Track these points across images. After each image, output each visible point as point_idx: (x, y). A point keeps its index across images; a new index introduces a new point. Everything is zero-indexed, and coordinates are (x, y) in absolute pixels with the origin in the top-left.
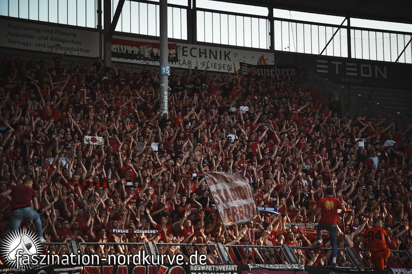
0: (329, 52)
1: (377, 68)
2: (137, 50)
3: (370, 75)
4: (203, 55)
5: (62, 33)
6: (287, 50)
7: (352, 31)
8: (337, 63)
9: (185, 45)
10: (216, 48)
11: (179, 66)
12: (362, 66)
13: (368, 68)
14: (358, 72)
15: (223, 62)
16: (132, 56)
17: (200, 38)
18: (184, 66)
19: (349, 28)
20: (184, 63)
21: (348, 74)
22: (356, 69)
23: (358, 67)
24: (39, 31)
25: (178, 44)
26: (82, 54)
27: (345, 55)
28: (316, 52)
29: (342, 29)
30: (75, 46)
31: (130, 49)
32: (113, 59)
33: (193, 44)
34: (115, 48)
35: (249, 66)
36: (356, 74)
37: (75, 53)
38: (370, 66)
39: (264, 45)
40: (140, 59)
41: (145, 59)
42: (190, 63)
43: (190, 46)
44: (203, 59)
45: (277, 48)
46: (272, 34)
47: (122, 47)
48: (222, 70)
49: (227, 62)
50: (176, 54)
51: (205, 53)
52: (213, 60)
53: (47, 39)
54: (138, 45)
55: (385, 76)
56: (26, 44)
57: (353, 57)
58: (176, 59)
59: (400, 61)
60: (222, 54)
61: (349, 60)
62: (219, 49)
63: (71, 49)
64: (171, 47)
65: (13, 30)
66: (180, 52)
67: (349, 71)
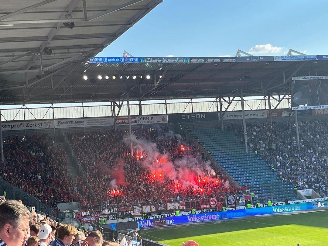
0: (186, 112)
2: (124, 121)
3: (200, 118)
4: (144, 119)
5: (102, 120)
6: (172, 113)
7: (193, 103)
8: (188, 115)
9: (138, 117)
11: (137, 124)
12: (197, 115)
14: (196, 117)
16: (123, 123)
17: (143, 114)
18: (139, 124)
21: (192, 118)
23: (196, 116)
25: (136, 117)
26: (108, 125)
27: (191, 112)
28: (181, 112)
29: (189, 103)
30: (106, 123)
31: (122, 121)
32: (117, 125)
34: (117, 121)
37: (106, 125)
38: (199, 115)
39: (164, 113)
40: (125, 124)
41: (127, 123)
42: (140, 122)
43: (140, 117)
44: (145, 121)
45: (168, 113)
46: (166, 109)
47: (119, 121)
48: (150, 123)
49: (152, 120)
50: (136, 120)
51: (145, 119)
52: (148, 120)
53: (97, 122)
54: (124, 119)
56: (92, 125)
57: (193, 112)
58: (136, 122)
59: (209, 111)
60: (151, 118)
61: (193, 113)
62: (149, 117)
63: (105, 124)
64: (134, 118)
65: (88, 121)
66: (137, 119)
67: (192, 117)
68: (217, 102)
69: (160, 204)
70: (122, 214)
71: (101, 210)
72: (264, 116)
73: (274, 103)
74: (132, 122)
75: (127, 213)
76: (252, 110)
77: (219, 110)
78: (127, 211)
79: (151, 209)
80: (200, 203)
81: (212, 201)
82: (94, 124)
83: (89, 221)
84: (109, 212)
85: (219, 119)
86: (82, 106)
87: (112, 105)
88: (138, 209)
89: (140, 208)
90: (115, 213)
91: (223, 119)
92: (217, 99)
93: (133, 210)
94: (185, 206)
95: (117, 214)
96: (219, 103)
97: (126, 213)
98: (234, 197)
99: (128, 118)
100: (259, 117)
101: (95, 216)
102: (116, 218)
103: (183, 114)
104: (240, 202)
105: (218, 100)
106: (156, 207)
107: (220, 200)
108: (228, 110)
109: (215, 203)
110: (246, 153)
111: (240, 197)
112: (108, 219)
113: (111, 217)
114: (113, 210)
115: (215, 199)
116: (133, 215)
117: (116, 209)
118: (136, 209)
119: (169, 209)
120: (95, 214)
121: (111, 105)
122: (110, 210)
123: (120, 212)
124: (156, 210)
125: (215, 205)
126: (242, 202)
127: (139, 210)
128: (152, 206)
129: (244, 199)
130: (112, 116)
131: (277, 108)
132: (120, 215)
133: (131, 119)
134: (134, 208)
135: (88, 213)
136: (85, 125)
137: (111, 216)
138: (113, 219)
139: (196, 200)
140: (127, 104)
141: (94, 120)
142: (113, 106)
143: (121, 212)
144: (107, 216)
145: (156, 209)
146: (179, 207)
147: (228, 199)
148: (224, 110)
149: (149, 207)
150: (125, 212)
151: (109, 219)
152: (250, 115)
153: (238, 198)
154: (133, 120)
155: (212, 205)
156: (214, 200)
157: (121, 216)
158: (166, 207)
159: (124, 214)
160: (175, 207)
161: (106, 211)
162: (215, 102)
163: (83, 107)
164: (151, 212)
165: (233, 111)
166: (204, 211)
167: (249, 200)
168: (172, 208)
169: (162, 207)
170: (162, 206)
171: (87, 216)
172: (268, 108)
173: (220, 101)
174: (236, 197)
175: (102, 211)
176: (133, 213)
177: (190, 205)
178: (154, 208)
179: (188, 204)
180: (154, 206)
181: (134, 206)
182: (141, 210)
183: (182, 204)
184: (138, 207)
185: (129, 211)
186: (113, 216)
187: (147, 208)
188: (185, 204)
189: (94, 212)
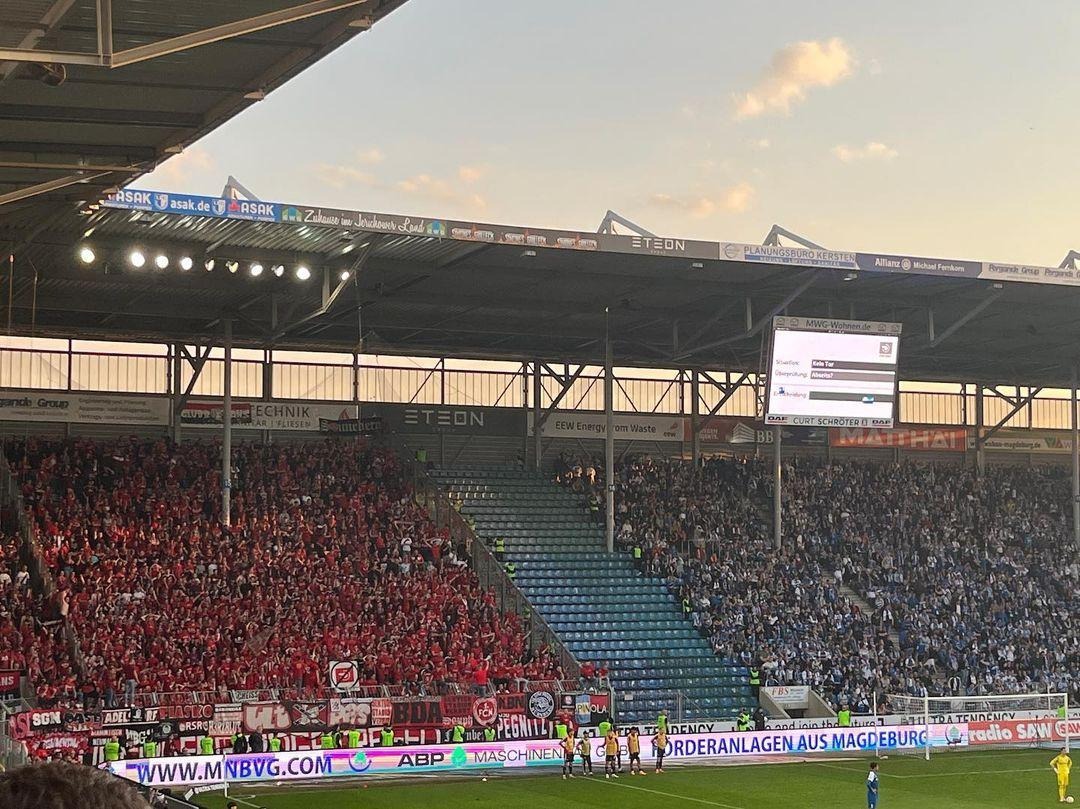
0: (420, 400)
1: (472, 414)
2: (208, 413)
3: (465, 423)
4: (279, 414)
5: (132, 403)
6: (373, 400)
7: (446, 373)
8: (428, 411)
9: (258, 404)
10: (294, 405)
11: (252, 427)
12: (456, 413)
13: (462, 415)
14: (452, 421)
15: (300, 419)
16: (202, 420)
17: (275, 394)
18: (259, 427)
19: (443, 371)
20: (258, 423)
21: (440, 423)
22: (448, 418)
23: (451, 415)
24: (108, 402)
25: (251, 404)
26: (152, 423)
27: (438, 402)
28: (405, 401)
29: (435, 373)
30: (145, 415)
31: (200, 413)
32: (183, 425)
33: (268, 401)
34: (185, 413)
35: (330, 422)
36: (448, 423)
37: (145, 422)
38: (465, 413)
39: (348, 396)
40: (211, 423)
41: (217, 422)
42: (264, 423)
43: (265, 405)
44: (279, 418)
45: (362, 398)
46: (356, 384)
47: (192, 411)
48: (298, 429)
49: (306, 419)
50: (250, 414)
51: (281, 411)
52: (289, 418)
53: (115, 410)
54: (209, 407)
55: (481, 423)
56: (96, 418)
57: (446, 403)
58: (249, 421)
59: (499, 405)
60: (301, 412)
61: (442, 406)
62: (295, 406)
63: (141, 418)
64: (243, 407)
65: (84, 405)
66: (254, 412)
67: (441, 420)
68: (525, 375)
69: (305, 706)
71: (101, 711)
72: (673, 435)
73: (710, 397)
74: (234, 421)
75: (192, 727)
76: (637, 413)
77: (531, 404)
78: (191, 720)
79: (274, 719)
80: (443, 710)
81: (482, 706)
82: (105, 417)
84: (127, 718)
85: (530, 433)
86: (68, 350)
87: (173, 354)
88: (231, 714)
89: (237, 714)
90: (150, 726)
91: (544, 434)
92: (525, 366)
93: (213, 718)
94: (390, 717)
95: (157, 728)
96: (531, 379)
97: (188, 725)
99: (222, 403)
100: (658, 436)
101: (80, 727)
103: (409, 405)
105: (529, 371)
106: (293, 714)
107: (509, 703)
108: (561, 405)
109: (491, 712)
110: (607, 552)
111: (573, 697)
113: (134, 736)
114: (143, 714)
115: (493, 700)
117: (156, 712)
118: (223, 714)
119: (334, 721)
120: (81, 721)
121: (168, 357)
123: (167, 720)
124: (293, 724)
125: (491, 720)
127: (233, 719)
128: (280, 710)
129: (588, 704)
130: (168, 394)
131: (717, 414)
132: (166, 730)
133: (234, 407)
134: (217, 710)
135: (57, 717)
136: (71, 415)
137: (135, 733)
139: (430, 700)
140: (223, 357)
141: (106, 402)
142: (174, 360)
143: (171, 721)
144: (120, 732)
145: (291, 719)
146: (369, 717)
147: (532, 701)
148: (546, 403)
149: (268, 711)
150: (184, 721)
152: (629, 429)
153: (568, 700)
154: (239, 413)
155: (479, 720)
158: (325, 715)
160: (358, 717)
161: (119, 717)
162: (518, 376)
163: (70, 353)
164: (272, 727)
165: (574, 411)
167: (604, 709)
168: (344, 721)
169: (313, 716)
170: (314, 712)
171: (53, 727)
172: (688, 410)
173: (537, 375)
174: (563, 697)
175: (105, 714)
176: (211, 727)
177: (409, 712)
178: (286, 715)
179: (402, 708)
180: (286, 710)
181: (216, 706)
182: (238, 718)
183: (381, 709)
184: (230, 709)
185: (200, 720)
186: (142, 735)
187: (260, 713)
188: (391, 708)
189: (77, 715)
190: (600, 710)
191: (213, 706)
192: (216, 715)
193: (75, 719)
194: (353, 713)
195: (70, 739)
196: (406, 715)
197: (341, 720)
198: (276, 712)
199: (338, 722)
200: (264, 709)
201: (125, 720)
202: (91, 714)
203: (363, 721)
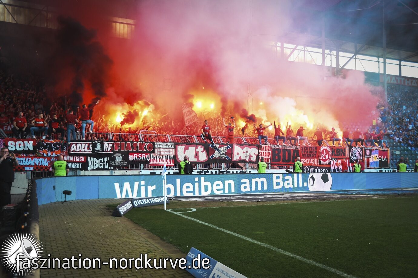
69: (217, 146)
70: (126, 157)
71: (67, 141)
75: (138, 158)
76: (315, 65)
78: (137, 152)
79: (196, 155)
80: (301, 154)
81: (323, 153)
83: (29, 166)
84: (89, 148)
88: (167, 150)
89: (171, 150)
90: (107, 155)
92: (276, 43)
93: (154, 152)
94: (269, 157)
95: (111, 158)
96: (278, 49)
97: (136, 156)
98: (362, 149)
101: (49, 154)
102: (106, 167)
104: (371, 160)
105: (277, 45)
106: (209, 151)
107: (337, 152)
108: (289, 60)
109: (327, 157)
111: (370, 151)
112: (85, 166)
113: (94, 162)
114: (102, 146)
115: (329, 149)
116: (151, 163)
117: (111, 145)
118: (161, 150)
119: (236, 158)
120: (51, 149)
122: (94, 146)
123: (119, 152)
124: (209, 158)
125: (328, 162)
126: (374, 161)
127: (168, 154)
128: (200, 149)
129: (377, 155)
131: (344, 68)
132: (119, 159)
134: (156, 147)
135: (30, 145)
137: (95, 160)
138: (98, 169)
139: (294, 148)
143: (122, 153)
144: (83, 159)
145: (208, 155)
146: (257, 157)
147: (351, 153)
149: (192, 149)
150: (133, 153)
151: (89, 168)
156: (326, 150)
157: (122, 164)
158: (230, 153)
159: (131, 158)
160: (250, 156)
161: (82, 147)
162: (273, 47)
164: (195, 160)
165: (294, 62)
166: (307, 171)
167: (385, 158)
168: (243, 158)
169: (223, 152)
170: (224, 149)
171: (27, 153)
174: (365, 150)
175: (71, 145)
176: (152, 158)
177: (281, 155)
178: (205, 152)
179: (277, 152)
180: (205, 149)
181: (156, 143)
182: (172, 153)
183: (265, 152)
184: (166, 147)
185: (144, 153)
186: (101, 161)
187: (186, 150)
188: (270, 152)
189: (47, 144)
190: (383, 159)
191: (154, 143)
192: (156, 150)
193: (45, 147)
194: (248, 154)
195: (42, 159)
196: (279, 157)
197: (240, 157)
198: (197, 150)
199: (238, 159)
200: (190, 148)
201: (87, 150)
202: (59, 144)
203: (254, 159)
